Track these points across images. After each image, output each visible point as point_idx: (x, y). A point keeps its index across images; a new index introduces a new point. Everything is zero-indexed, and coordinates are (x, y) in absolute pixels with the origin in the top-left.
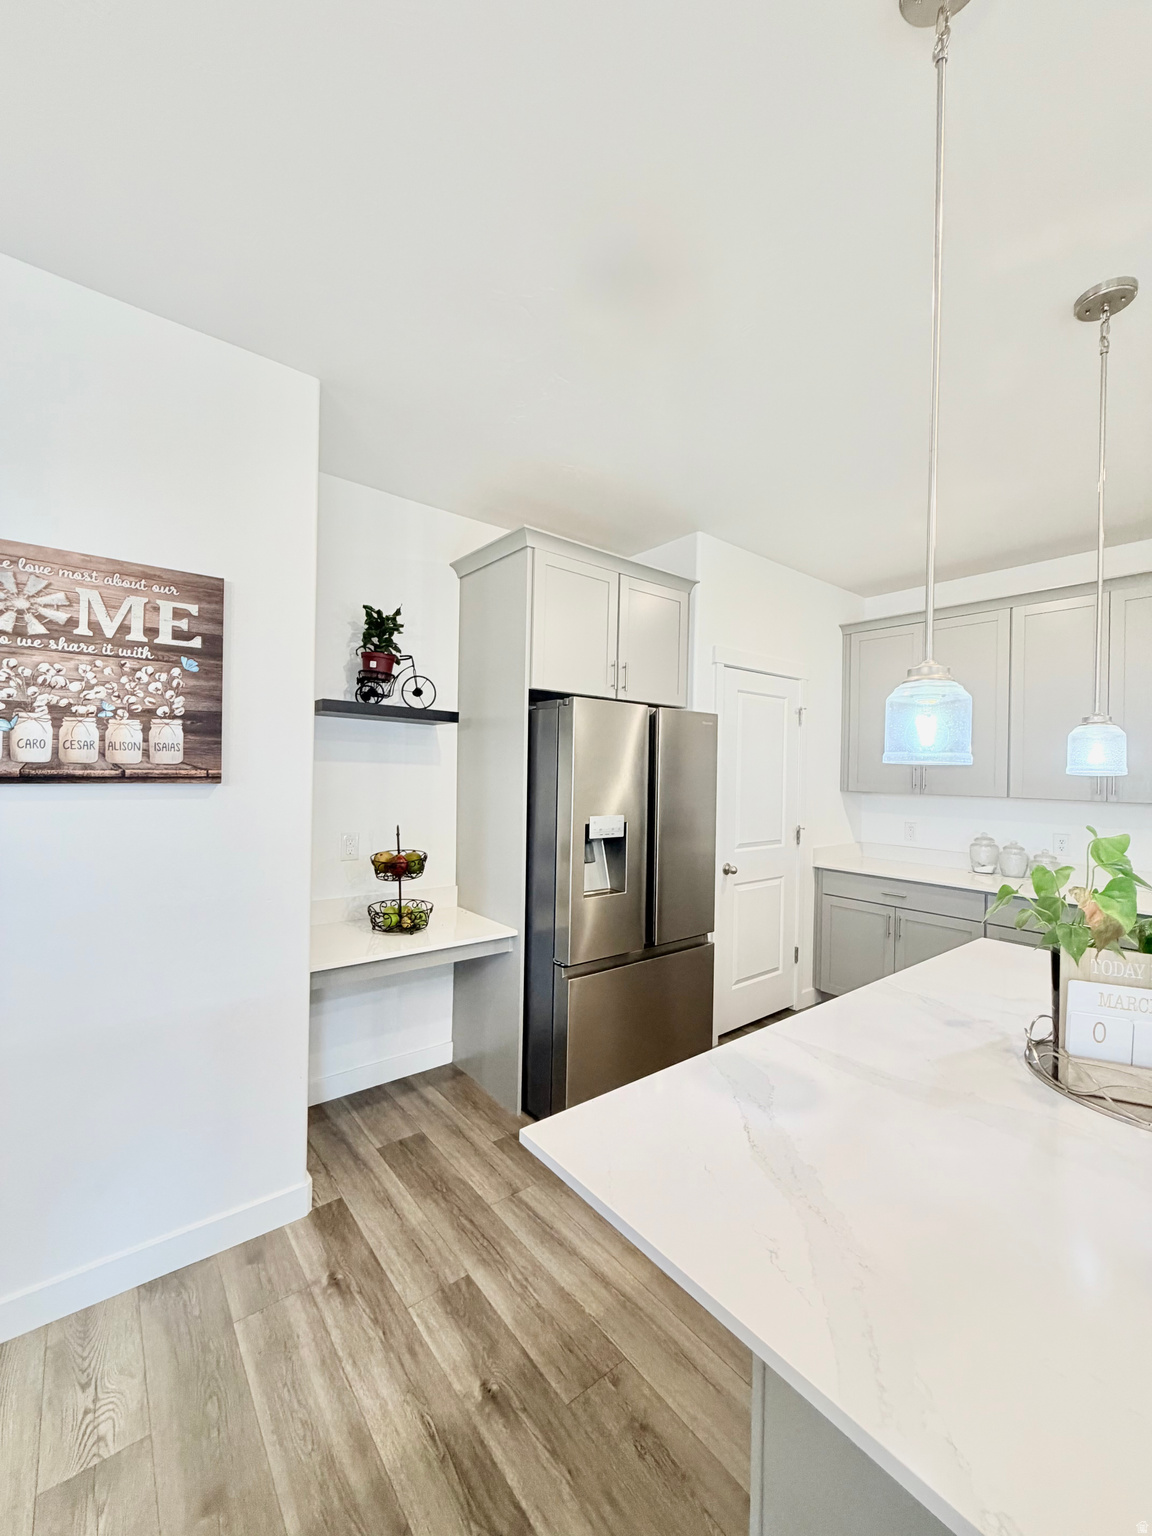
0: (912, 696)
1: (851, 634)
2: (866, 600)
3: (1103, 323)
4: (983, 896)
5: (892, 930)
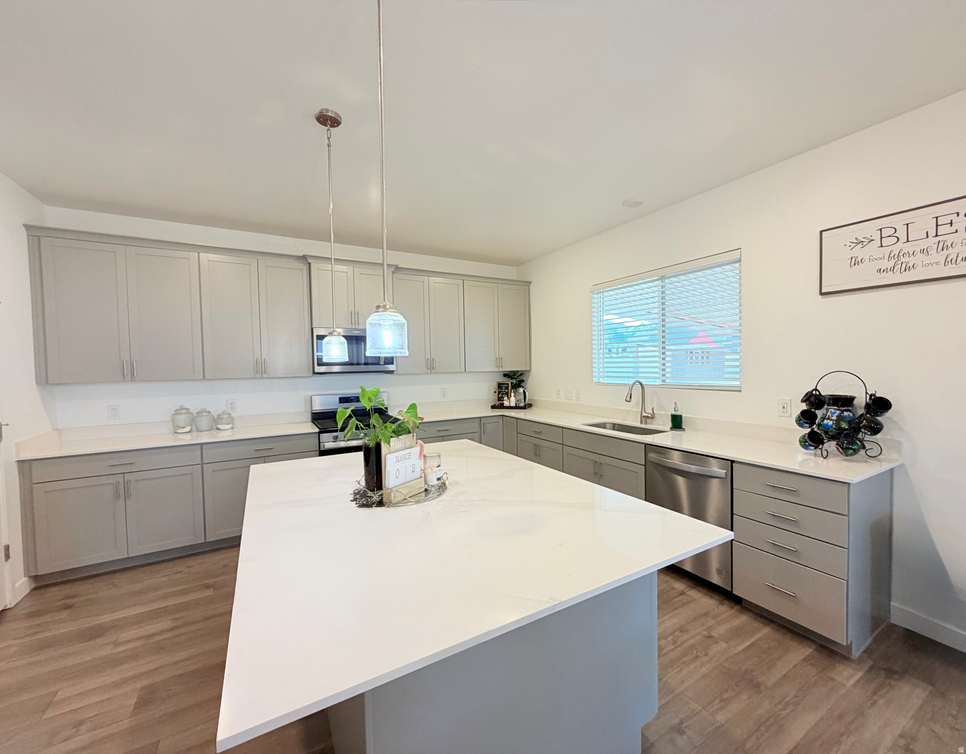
0: (379, 320)
1: (39, 237)
2: (46, 206)
3: (328, 130)
4: (199, 446)
5: (122, 493)
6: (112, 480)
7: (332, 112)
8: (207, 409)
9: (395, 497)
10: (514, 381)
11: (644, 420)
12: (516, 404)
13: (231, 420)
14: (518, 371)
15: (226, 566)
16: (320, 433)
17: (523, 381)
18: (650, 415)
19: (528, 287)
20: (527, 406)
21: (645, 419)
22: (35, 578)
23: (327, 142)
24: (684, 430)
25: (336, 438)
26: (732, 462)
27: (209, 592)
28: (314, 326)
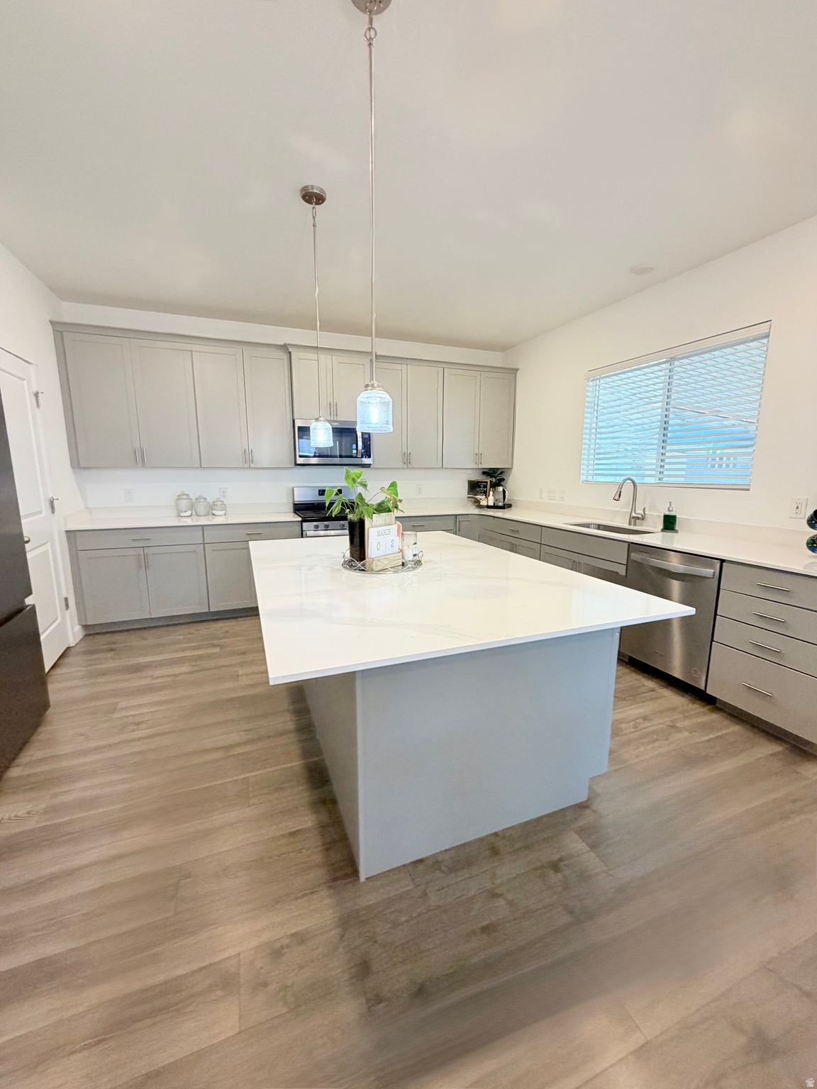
0: (368, 398)
1: (61, 332)
2: (64, 303)
3: (313, 208)
4: (201, 528)
5: (143, 563)
6: (133, 552)
7: (318, 188)
8: (204, 496)
9: (376, 566)
10: (494, 480)
11: (632, 521)
12: (494, 504)
13: (224, 507)
14: (498, 469)
15: (227, 632)
16: (302, 521)
17: (504, 480)
18: (640, 516)
19: (514, 375)
20: (506, 506)
21: (634, 520)
22: (85, 627)
23: (313, 222)
24: (677, 531)
25: (317, 527)
26: (722, 561)
27: (217, 650)
28: (295, 417)
